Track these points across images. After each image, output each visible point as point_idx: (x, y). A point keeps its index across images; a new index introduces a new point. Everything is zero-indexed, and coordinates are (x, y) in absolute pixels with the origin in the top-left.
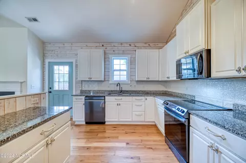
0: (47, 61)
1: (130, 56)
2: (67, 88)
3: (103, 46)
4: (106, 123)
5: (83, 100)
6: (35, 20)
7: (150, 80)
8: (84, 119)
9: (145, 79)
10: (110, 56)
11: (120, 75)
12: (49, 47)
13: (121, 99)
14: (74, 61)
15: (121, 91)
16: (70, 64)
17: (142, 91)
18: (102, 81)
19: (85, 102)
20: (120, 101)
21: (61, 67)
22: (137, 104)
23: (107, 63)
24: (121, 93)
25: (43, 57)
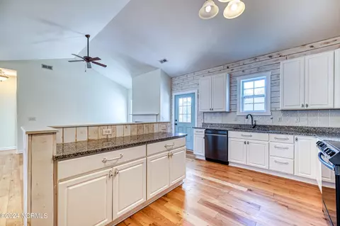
0: (174, 94)
1: (270, 73)
2: (189, 121)
3: (228, 68)
4: (230, 165)
5: (204, 133)
6: (165, 61)
7: (309, 108)
8: (204, 154)
9: (300, 108)
10: (238, 79)
11: (254, 103)
12: (176, 81)
13: (251, 136)
14: (196, 91)
15: (255, 126)
16: (192, 95)
17: (295, 127)
18: (225, 112)
19: (205, 136)
20: (250, 138)
21: (185, 99)
22: (278, 145)
23: (233, 89)
24: (255, 127)
25: (171, 91)
